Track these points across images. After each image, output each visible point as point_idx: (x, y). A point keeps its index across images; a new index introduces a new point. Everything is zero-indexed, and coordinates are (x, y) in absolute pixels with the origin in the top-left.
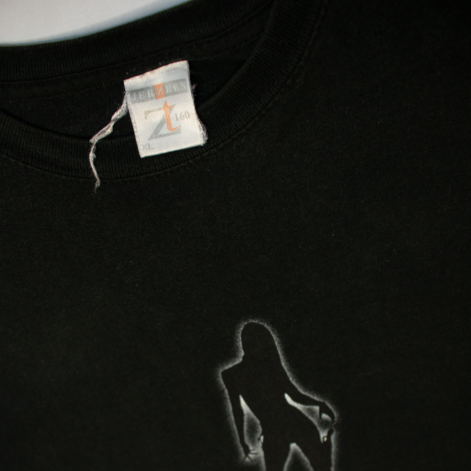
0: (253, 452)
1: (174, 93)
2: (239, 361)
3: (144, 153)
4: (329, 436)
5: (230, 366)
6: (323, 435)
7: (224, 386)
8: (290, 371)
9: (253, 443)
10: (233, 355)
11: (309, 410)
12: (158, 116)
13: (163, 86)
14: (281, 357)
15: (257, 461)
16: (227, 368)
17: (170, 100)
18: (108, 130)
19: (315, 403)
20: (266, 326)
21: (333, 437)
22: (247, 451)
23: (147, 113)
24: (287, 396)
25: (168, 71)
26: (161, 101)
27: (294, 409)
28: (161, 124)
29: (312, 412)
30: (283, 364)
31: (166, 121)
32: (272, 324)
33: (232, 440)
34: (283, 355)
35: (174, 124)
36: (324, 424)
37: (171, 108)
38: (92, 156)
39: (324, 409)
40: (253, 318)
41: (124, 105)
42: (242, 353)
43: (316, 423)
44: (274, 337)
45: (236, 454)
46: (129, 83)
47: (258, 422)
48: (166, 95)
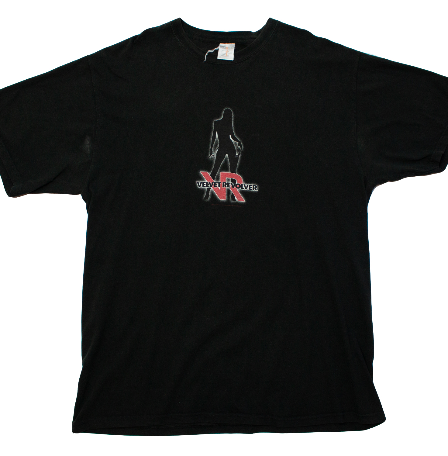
0: (213, 155)
1: (230, 49)
2: (221, 119)
3: (218, 58)
4: (238, 156)
5: (218, 120)
6: (237, 154)
7: (213, 126)
8: (234, 127)
9: (215, 150)
10: (220, 117)
11: (235, 143)
12: (224, 52)
13: (228, 47)
14: (233, 121)
15: (213, 158)
16: (216, 120)
17: (228, 50)
18: (212, 51)
19: (238, 141)
20: (231, 111)
21: (239, 156)
22: (211, 154)
23: (222, 51)
24: (230, 135)
25: (230, 45)
26: (226, 50)
27: (231, 141)
28: (224, 54)
29: (236, 144)
30: (233, 124)
31: (226, 54)
32: (233, 111)
33: (209, 147)
34: (234, 121)
35: (228, 55)
36: (238, 150)
37: (228, 52)
38: (207, 54)
39: (240, 144)
40: (229, 108)
41: (218, 47)
42: (222, 117)
43: (236, 149)
44: (233, 115)
45: (207, 154)
46: (221, 44)
47: (219, 142)
48: (228, 49)
